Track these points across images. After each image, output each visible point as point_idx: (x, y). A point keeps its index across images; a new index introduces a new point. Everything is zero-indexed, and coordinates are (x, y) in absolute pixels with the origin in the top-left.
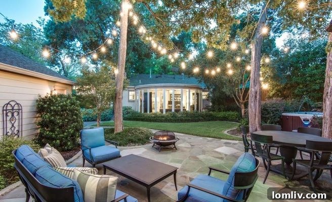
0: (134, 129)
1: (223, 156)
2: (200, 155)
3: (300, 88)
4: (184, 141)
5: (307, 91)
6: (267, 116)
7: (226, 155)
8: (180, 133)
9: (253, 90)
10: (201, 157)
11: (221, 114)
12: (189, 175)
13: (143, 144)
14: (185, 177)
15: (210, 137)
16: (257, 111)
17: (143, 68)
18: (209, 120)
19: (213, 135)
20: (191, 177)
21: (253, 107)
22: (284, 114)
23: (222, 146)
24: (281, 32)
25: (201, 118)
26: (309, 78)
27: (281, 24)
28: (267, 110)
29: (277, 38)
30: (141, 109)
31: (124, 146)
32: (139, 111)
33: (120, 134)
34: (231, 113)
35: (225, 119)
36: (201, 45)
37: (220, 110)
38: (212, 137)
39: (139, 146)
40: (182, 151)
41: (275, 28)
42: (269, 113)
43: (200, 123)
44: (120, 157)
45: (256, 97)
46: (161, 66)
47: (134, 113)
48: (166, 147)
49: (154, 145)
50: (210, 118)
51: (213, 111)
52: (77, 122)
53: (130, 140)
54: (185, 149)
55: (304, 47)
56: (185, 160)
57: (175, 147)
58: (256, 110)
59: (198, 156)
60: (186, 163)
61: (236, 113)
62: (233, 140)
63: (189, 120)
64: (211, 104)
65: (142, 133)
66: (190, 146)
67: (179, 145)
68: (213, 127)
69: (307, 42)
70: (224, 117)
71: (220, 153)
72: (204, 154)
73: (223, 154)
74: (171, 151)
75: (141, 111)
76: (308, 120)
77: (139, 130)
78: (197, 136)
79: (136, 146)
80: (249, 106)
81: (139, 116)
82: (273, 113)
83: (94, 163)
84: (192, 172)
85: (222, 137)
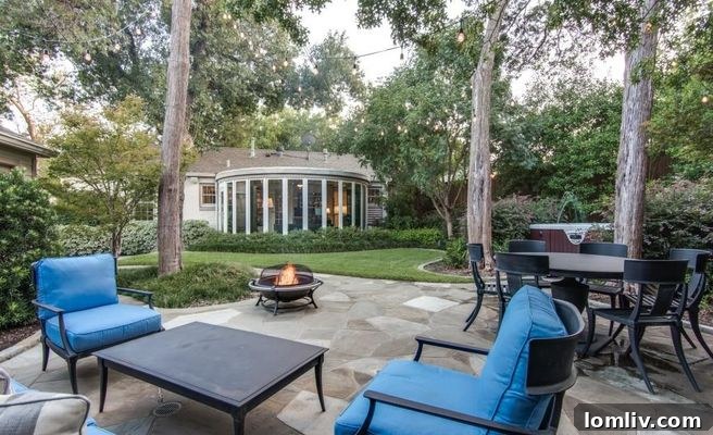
0: (210, 265)
1: (426, 315)
2: (373, 316)
3: (558, 176)
4: (333, 288)
5: (570, 182)
6: (503, 231)
7: (431, 313)
8: (322, 272)
9: (476, 176)
10: (377, 321)
11: (407, 234)
12: (353, 366)
13: (231, 300)
14: (344, 372)
15: (389, 279)
16: (484, 221)
17: (234, 135)
18: (383, 247)
19: (396, 274)
20: (359, 371)
21: (476, 212)
22: (535, 226)
23: (420, 295)
24: (519, 69)
25: (366, 242)
26: (574, 157)
27: (522, 51)
28: (502, 219)
29: (513, 80)
30: (230, 226)
31: (180, 307)
32: (226, 230)
33: (171, 278)
34: (426, 231)
35: (414, 243)
36: (363, 88)
37: (403, 226)
38: (394, 279)
39: (223, 306)
40: (331, 310)
41: (509, 58)
42: (506, 225)
43: (364, 253)
44: (159, 330)
45: (482, 190)
46: (277, 136)
47: (214, 234)
48: (291, 303)
49: (260, 300)
50: (385, 243)
51: (391, 228)
52: (42, 247)
53: (197, 292)
54: (338, 306)
55: (563, 98)
56: (339, 332)
57: (313, 302)
58: (482, 218)
59: (368, 320)
60: (343, 338)
61: (435, 231)
62: (439, 282)
63: (340, 246)
64: (385, 214)
65: (230, 273)
66: (347, 299)
67: (322, 298)
68: (394, 259)
69: (568, 86)
70: (413, 240)
71: (418, 310)
72: (383, 315)
73: (423, 310)
74: (303, 313)
75: (230, 230)
76: (579, 237)
77: (223, 267)
78: (362, 277)
79: (214, 306)
80: (468, 210)
81: (224, 241)
82: (514, 225)
83: (71, 354)
84: (360, 357)
85: (414, 277)
